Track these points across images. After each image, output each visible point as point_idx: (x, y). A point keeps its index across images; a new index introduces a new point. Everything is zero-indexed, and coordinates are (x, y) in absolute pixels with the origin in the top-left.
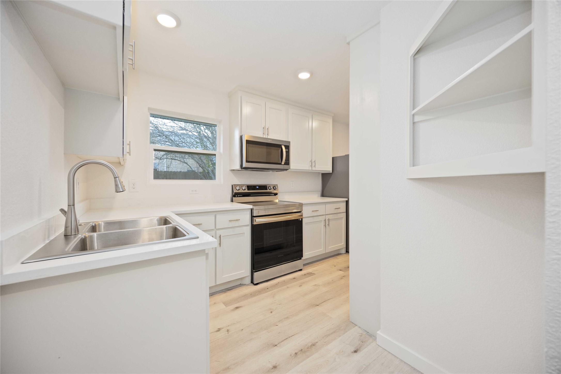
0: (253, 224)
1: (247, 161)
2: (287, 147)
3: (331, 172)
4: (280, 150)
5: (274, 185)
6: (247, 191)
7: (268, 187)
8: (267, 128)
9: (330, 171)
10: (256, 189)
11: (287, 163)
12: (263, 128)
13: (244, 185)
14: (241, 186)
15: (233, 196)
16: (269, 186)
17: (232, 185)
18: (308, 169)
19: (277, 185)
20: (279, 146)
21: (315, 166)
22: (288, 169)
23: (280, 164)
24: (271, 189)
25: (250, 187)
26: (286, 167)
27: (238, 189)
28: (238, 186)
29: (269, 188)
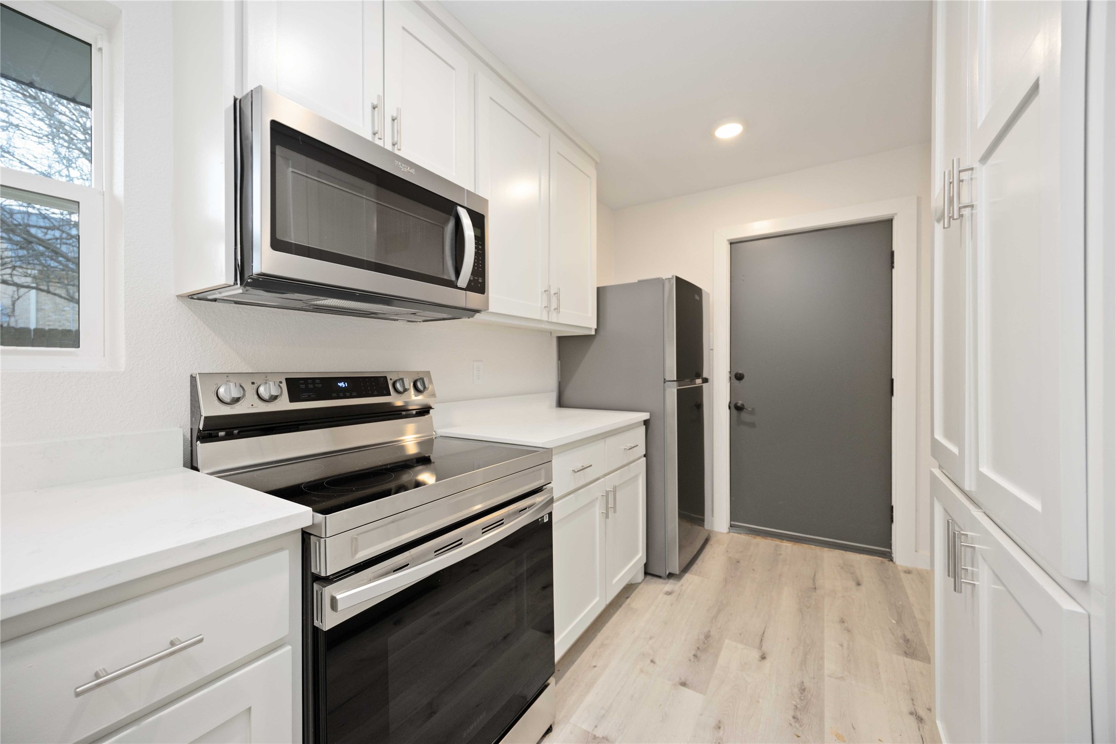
0: (316, 630)
1: (278, 244)
2: (479, 221)
3: (593, 333)
4: (450, 226)
5: (418, 373)
6: (284, 404)
7: (394, 385)
8: (390, 112)
9: (590, 329)
10: (334, 395)
11: (478, 284)
12: (374, 108)
13: (266, 376)
14: (255, 378)
15: (198, 439)
16: (394, 378)
17: (193, 379)
18: (539, 318)
19: (429, 372)
20: (447, 208)
21: (557, 309)
22: (477, 311)
23: (452, 284)
24: (405, 390)
25: (303, 386)
26: (473, 299)
27: (227, 399)
28: (232, 385)
29: (398, 386)
